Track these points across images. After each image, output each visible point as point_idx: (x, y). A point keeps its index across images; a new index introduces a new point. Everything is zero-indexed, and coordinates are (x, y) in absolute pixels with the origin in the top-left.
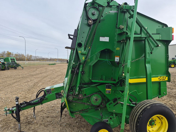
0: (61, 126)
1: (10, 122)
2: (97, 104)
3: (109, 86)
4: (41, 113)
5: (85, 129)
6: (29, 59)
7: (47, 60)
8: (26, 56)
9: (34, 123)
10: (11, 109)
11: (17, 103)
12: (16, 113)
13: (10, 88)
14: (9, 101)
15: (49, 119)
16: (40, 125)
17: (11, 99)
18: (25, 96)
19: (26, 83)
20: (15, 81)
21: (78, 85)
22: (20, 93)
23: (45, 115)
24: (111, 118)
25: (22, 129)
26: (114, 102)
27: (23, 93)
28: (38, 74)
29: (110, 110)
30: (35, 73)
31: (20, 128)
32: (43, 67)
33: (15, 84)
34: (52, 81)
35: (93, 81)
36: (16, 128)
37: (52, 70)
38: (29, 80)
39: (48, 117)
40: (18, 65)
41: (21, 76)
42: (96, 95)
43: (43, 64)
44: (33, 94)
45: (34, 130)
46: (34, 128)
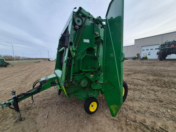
0: (57, 105)
1: (8, 113)
2: (85, 86)
3: (92, 73)
4: (38, 98)
5: (76, 103)
6: (18, 59)
7: (33, 59)
8: (15, 57)
9: (33, 108)
10: (7, 102)
11: (14, 96)
12: (14, 104)
13: (3, 83)
14: (4, 93)
15: (45, 102)
16: (39, 108)
17: (5, 91)
18: (19, 87)
19: (19, 77)
20: (7, 76)
21: (71, 75)
22: (14, 85)
23: (41, 99)
24: (94, 93)
25: (22, 116)
26: (96, 83)
27: (17, 85)
28: (28, 69)
29: (93, 88)
30: (24, 69)
31: (20, 116)
32: (31, 64)
33: (8, 79)
34: (40, 73)
35: (83, 70)
36: (16, 116)
37: (38, 66)
38: (21, 74)
39: (44, 100)
40: (8, 64)
41: (12, 72)
42: (84, 80)
43: (30, 62)
44: (26, 84)
45: (34, 114)
46: (34, 112)
